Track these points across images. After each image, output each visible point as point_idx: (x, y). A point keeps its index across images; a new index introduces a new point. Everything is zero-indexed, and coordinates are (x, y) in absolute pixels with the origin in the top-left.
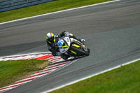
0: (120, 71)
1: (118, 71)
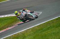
0: (58, 19)
1: (57, 19)
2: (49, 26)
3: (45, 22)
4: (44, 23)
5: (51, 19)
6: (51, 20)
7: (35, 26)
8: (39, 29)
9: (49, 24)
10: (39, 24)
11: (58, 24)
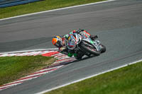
0: (127, 70)
2: (105, 86)
3: (96, 75)
4: (94, 78)
5: (110, 68)
6: (112, 70)
7: (72, 83)
8: (81, 90)
9: (107, 80)
10: (83, 79)
11: (128, 82)
